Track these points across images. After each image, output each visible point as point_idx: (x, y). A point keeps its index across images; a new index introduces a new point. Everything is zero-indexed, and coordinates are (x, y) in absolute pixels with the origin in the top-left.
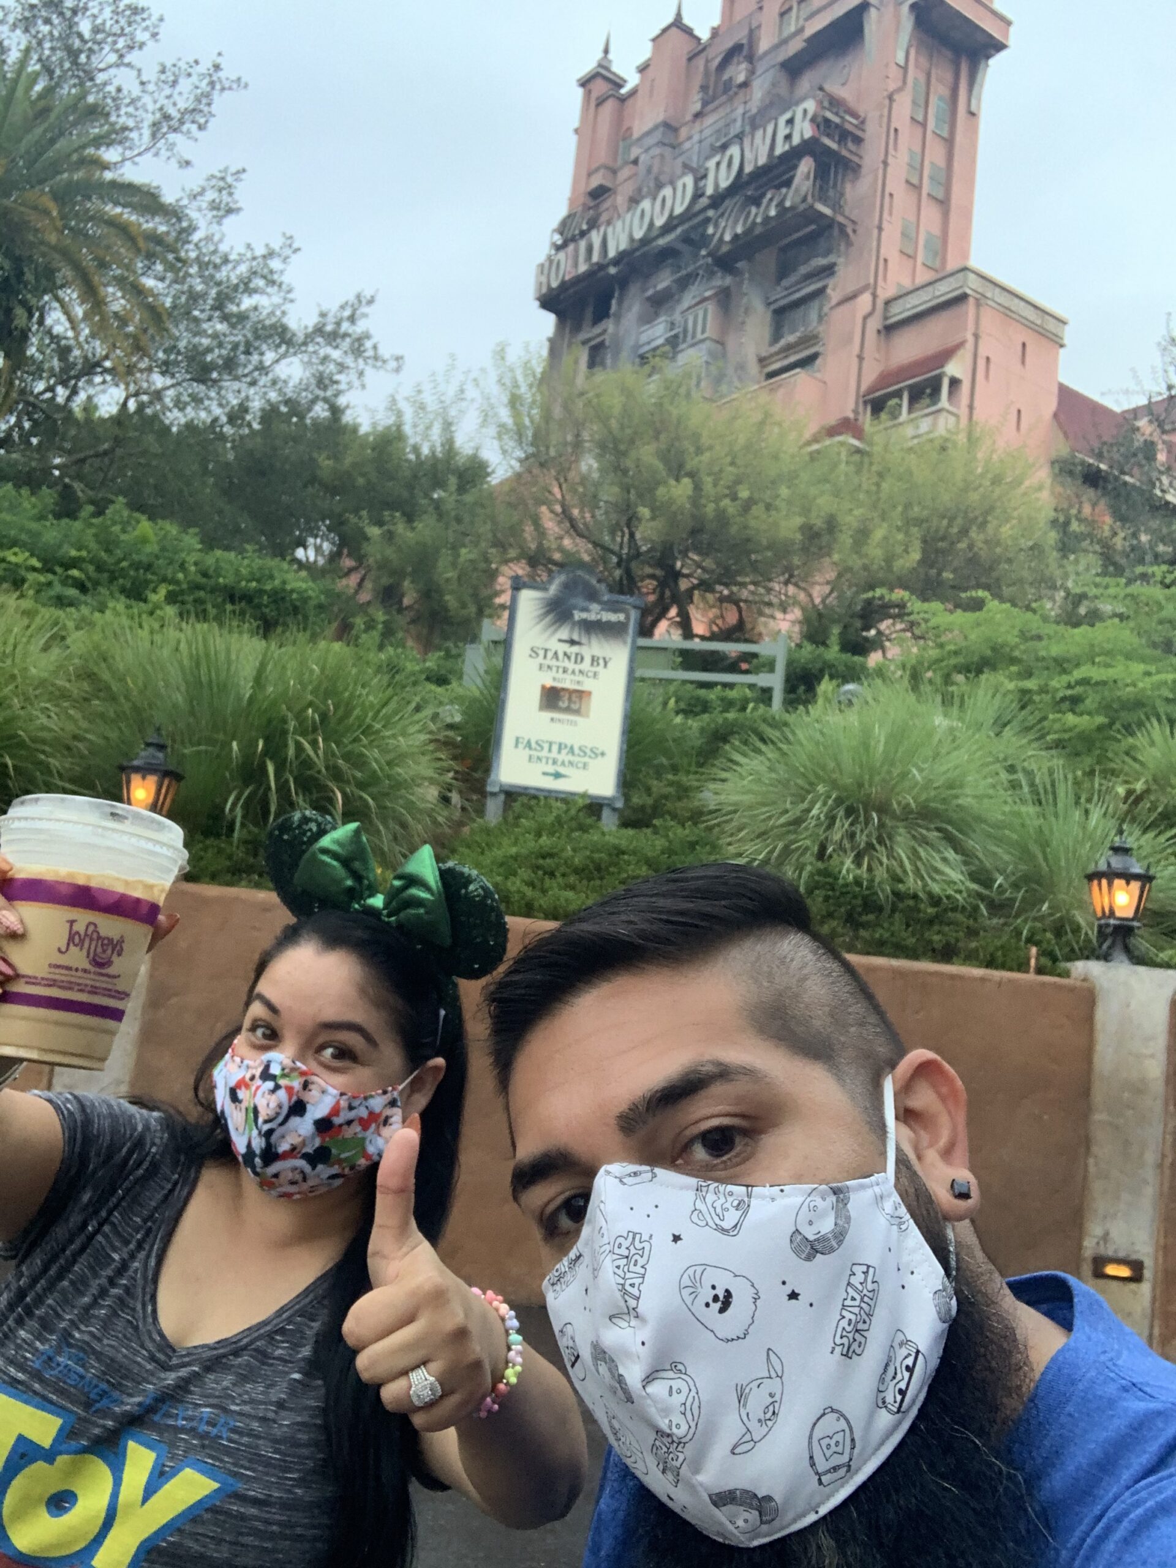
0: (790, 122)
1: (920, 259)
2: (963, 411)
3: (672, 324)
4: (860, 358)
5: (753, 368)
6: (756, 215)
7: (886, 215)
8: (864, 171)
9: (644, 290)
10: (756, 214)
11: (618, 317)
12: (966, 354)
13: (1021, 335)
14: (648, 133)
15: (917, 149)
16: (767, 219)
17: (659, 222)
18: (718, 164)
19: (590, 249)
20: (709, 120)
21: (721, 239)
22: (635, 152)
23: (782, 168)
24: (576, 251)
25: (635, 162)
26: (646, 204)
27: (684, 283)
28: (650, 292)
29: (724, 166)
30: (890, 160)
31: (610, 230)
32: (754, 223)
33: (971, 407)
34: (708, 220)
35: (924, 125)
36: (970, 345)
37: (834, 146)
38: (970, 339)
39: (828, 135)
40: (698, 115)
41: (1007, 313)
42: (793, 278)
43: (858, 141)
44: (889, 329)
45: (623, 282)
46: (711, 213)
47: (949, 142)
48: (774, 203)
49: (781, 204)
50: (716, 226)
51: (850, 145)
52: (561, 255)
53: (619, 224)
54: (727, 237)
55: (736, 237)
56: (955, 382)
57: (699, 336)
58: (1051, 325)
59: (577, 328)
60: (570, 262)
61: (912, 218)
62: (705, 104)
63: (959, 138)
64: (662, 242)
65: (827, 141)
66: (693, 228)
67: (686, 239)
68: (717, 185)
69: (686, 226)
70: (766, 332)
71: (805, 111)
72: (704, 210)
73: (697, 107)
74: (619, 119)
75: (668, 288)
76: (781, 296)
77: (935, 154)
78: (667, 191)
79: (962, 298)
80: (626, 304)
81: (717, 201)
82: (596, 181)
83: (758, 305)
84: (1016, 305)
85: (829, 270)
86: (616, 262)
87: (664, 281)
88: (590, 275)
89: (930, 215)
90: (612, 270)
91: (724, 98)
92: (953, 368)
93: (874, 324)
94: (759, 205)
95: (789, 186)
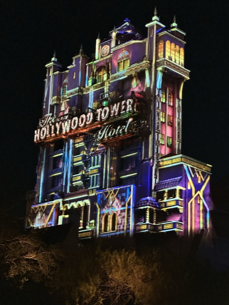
0: (125, 104)
1: (166, 145)
6: (115, 132)
9: (74, 144)
17: (81, 125)
18: (101, 112)
19: (55, 129)
21: (104, 137)
26: (76, 118)
29: (103, 113)
31: (63, 124)
32: (115, 135)
40: (90, 87)
41: (194, 167)
44: (159, 170)
45: (67, 140)
47: (173, 107)
48: (121, 130)
49: (123, 130)
50: (102, 132)
53: (66, 123)
54: (106, 137)
55: (109, 138)
56: (180, 190)
58: (207, 169)
60: (48, 132)
63: (175, 106)
64: (81, 131)
66: (94, 129)
68: (101, 118)
69: (91, 128)
71: (130, 102)
72: (97, 125)
78: (84, 116)
79: (181, 165)
81: (101, 123)
86: (64, 135)
87: (81, 141)
90: (63, 137)
94: (116, 129)
95: (126, 125)
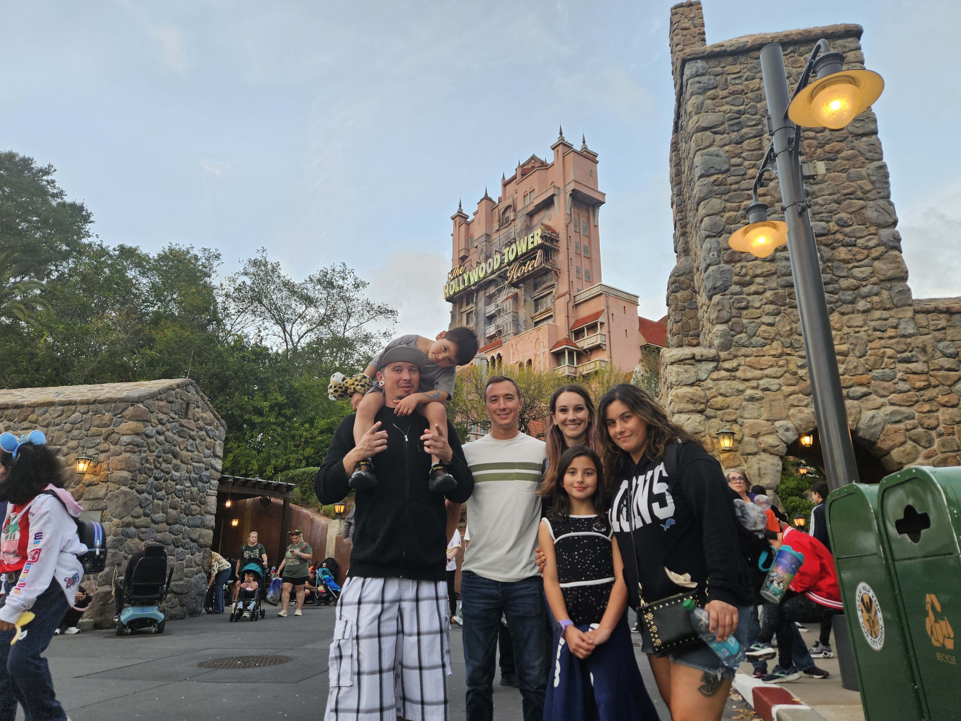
0: (533, 237)
1: (584, 279)
2: (607, 334)
3: (497, 305)
4: (568, 317)
5: (530, 321)
7: (570, 267)
8: (560, 251)
9: (485, 294)
10: (525, 269)
11: (476, 303)
12: (605, 314)
13: (622, 304)
14: (480, 237)
15: (578, 241)
16: (529, 271)
17: (489, 271)
18: (508, 251)
19: (464, 281)
20: (502, 232)
21: (513, 278)
22: (475, 244)
23: (532, 253)
24: (458, 281)
25: (477, 247)
26: (483, 265)
27: (500, 291)
28: (488, 294)
29: (510, 252)
30: (569, 247)
31: (471, 274)
32: (524, 273)
33: (609, 332)
34: (507, 270)
35: (579, 233)
36: (606, 311)
37: (549, 245)
38: (606, 308)
39: (546, 241)
40: (497, 231)
41: (617, 297)
42: (540, 289)
43: (557, 241)
44: (577, 305)
45: (477, 291)
46: (508, 268)
47: (589, 237)
48: (530, 265)
49: (533, 266)
50: (510, 273)
51: (555, 243)
52: (453, 283)
53: (474, 271)
54: (515, 277)
55: (518, 277)
56: (602, 324)
57: (509, 311)
58: (633, 299)
59: (461, 307)
60: (456, 285)
61: (579, 266)
62: (500, 226)
63: (592, 235)
64: (490, 278)
65: (547, 244)
66: (502, 273)
67: (499, 276)
68: (509, 259)
69: (499, 272)
70: (533, 308)
71: (537, 233)
72: (505, 266)
73: (497, 228)
74: (468, 231)
75: (494, 293)
76: (537, 294)
77: (585, 242)
78: (490, 260)
79: (601, 294)
80: (479, 298)
81: (510, 264)
82: (462, 254)
83: (529, 299)
84: (619, 294)
85: (553, 286)
86: (474, 285)
87: (492, 290)
88: (464, 290)
89: (586, 262)
90: (473, 288)
91: (507, 225)
92: (601, 319)
93: (571, 304)
94: (525, 266)
95: (535, 259)
